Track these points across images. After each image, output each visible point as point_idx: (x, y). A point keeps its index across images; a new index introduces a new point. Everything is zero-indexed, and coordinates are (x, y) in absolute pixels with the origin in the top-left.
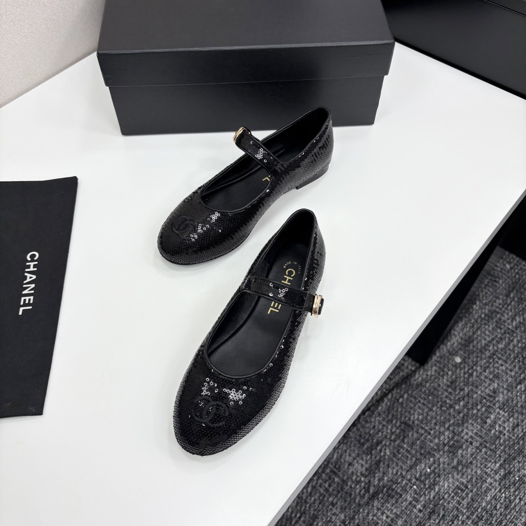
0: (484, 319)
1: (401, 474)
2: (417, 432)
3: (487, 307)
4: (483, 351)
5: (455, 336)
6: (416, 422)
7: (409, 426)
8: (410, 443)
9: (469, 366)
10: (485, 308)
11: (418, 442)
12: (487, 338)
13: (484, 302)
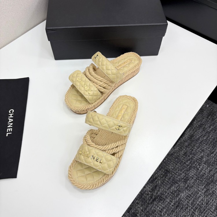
0: (198, 127)
1: (165, 191)
2: (171, 174)
3: (199, 122)
4: (198, 140)
5: (186, 134)
6: (171, 170)
7: (168, 171)
8: (169, 178)
9: (192, 146)
10: (198, 123)
11: (172, 178)
12: (199, 135)
13: (198, 120)
